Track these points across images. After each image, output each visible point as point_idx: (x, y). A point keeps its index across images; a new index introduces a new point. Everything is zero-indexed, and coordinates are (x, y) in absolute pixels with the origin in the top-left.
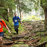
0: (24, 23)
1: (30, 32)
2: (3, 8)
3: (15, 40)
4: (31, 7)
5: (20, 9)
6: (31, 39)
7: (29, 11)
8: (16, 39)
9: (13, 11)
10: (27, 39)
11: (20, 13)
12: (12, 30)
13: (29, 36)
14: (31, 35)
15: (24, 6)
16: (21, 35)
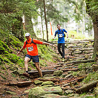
1: (66, 63)
3: (36, 78)
4: (67, 14)
5: (45, 17)
6: (67, 76)
7: (63, 21)
9: (33, 22)
10: (59, 75)
11: (45, 25)
13: (63, 71)
14: (67, 68)
15: (55, 11)
16: (48, 69)
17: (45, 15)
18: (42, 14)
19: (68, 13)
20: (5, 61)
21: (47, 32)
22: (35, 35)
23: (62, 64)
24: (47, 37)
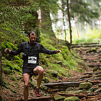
0: (78, 49)
4: (97, 7)
5: (68, 11)
7: (92, 17)
8: (57, 89)
10: (87, 89)
11: (68, 22)
12: (47, 66)
13: (92, 83)
14: (97, 79)
16: (72, 80)
17: (68, 9)
18: (64, 8)
19: (99, 6)
20: (15, 69)
21: (71, 31)
22: (54, 35)
23: (90, 74)
24: (71, 38)
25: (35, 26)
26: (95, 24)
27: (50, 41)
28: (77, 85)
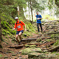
0: (36, 24)
1: (43, 34)
2: (12, 6)
3: (26, 43)
6: (44, 42)
7: (42, 9)
9: (24, 10)
13: (42, 39)
14: (44, 37)
16: (33, 38)
17: (31, 6)
18: (29, 6)
19: (45, 5)
21: (32, 16)
22: (25, 18)
23: (41, 35)
24: (32, 19)
25: (16, 14)
26: (43, 13)
27: (23, 20)
28: (35, 40)
